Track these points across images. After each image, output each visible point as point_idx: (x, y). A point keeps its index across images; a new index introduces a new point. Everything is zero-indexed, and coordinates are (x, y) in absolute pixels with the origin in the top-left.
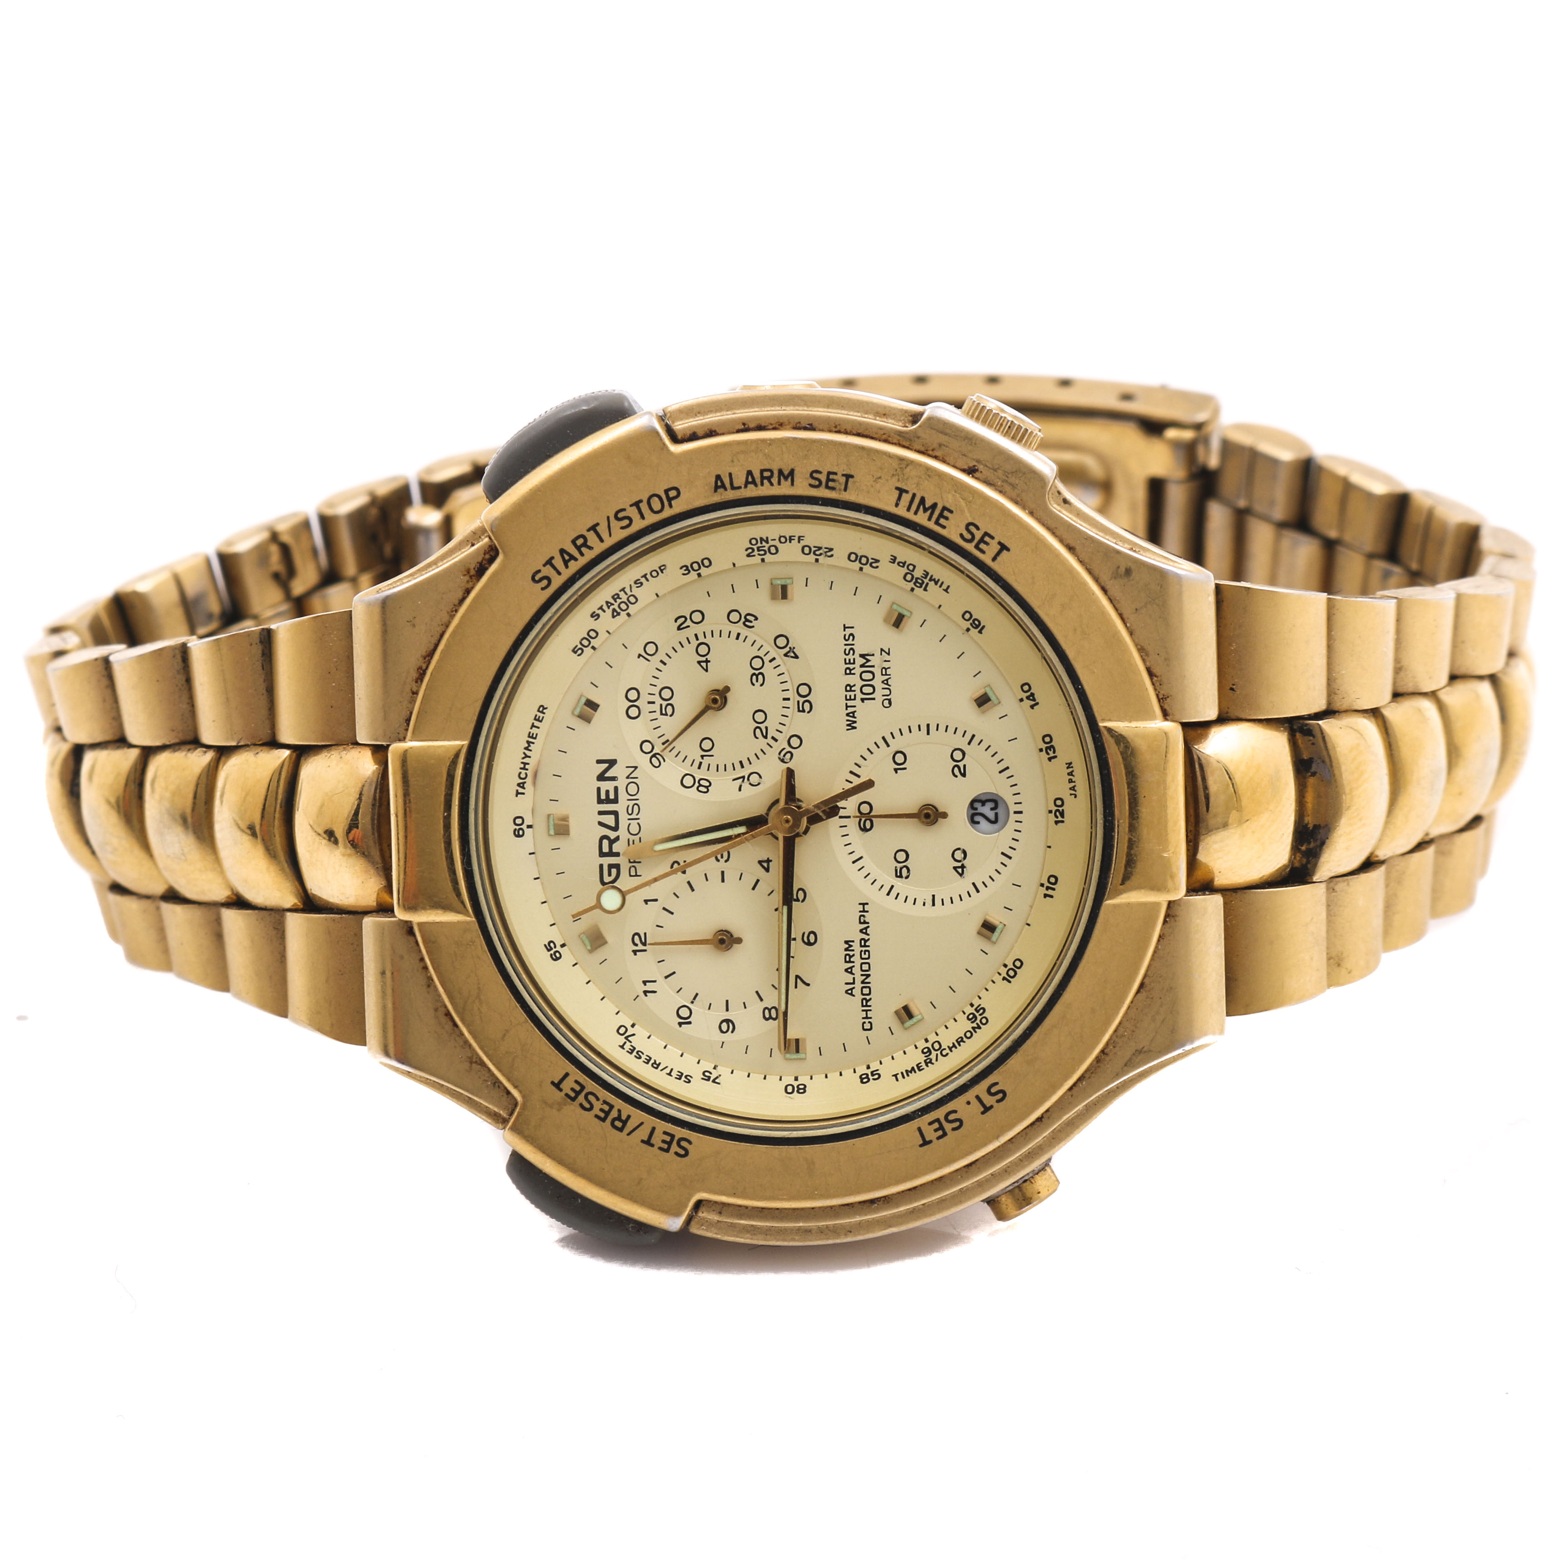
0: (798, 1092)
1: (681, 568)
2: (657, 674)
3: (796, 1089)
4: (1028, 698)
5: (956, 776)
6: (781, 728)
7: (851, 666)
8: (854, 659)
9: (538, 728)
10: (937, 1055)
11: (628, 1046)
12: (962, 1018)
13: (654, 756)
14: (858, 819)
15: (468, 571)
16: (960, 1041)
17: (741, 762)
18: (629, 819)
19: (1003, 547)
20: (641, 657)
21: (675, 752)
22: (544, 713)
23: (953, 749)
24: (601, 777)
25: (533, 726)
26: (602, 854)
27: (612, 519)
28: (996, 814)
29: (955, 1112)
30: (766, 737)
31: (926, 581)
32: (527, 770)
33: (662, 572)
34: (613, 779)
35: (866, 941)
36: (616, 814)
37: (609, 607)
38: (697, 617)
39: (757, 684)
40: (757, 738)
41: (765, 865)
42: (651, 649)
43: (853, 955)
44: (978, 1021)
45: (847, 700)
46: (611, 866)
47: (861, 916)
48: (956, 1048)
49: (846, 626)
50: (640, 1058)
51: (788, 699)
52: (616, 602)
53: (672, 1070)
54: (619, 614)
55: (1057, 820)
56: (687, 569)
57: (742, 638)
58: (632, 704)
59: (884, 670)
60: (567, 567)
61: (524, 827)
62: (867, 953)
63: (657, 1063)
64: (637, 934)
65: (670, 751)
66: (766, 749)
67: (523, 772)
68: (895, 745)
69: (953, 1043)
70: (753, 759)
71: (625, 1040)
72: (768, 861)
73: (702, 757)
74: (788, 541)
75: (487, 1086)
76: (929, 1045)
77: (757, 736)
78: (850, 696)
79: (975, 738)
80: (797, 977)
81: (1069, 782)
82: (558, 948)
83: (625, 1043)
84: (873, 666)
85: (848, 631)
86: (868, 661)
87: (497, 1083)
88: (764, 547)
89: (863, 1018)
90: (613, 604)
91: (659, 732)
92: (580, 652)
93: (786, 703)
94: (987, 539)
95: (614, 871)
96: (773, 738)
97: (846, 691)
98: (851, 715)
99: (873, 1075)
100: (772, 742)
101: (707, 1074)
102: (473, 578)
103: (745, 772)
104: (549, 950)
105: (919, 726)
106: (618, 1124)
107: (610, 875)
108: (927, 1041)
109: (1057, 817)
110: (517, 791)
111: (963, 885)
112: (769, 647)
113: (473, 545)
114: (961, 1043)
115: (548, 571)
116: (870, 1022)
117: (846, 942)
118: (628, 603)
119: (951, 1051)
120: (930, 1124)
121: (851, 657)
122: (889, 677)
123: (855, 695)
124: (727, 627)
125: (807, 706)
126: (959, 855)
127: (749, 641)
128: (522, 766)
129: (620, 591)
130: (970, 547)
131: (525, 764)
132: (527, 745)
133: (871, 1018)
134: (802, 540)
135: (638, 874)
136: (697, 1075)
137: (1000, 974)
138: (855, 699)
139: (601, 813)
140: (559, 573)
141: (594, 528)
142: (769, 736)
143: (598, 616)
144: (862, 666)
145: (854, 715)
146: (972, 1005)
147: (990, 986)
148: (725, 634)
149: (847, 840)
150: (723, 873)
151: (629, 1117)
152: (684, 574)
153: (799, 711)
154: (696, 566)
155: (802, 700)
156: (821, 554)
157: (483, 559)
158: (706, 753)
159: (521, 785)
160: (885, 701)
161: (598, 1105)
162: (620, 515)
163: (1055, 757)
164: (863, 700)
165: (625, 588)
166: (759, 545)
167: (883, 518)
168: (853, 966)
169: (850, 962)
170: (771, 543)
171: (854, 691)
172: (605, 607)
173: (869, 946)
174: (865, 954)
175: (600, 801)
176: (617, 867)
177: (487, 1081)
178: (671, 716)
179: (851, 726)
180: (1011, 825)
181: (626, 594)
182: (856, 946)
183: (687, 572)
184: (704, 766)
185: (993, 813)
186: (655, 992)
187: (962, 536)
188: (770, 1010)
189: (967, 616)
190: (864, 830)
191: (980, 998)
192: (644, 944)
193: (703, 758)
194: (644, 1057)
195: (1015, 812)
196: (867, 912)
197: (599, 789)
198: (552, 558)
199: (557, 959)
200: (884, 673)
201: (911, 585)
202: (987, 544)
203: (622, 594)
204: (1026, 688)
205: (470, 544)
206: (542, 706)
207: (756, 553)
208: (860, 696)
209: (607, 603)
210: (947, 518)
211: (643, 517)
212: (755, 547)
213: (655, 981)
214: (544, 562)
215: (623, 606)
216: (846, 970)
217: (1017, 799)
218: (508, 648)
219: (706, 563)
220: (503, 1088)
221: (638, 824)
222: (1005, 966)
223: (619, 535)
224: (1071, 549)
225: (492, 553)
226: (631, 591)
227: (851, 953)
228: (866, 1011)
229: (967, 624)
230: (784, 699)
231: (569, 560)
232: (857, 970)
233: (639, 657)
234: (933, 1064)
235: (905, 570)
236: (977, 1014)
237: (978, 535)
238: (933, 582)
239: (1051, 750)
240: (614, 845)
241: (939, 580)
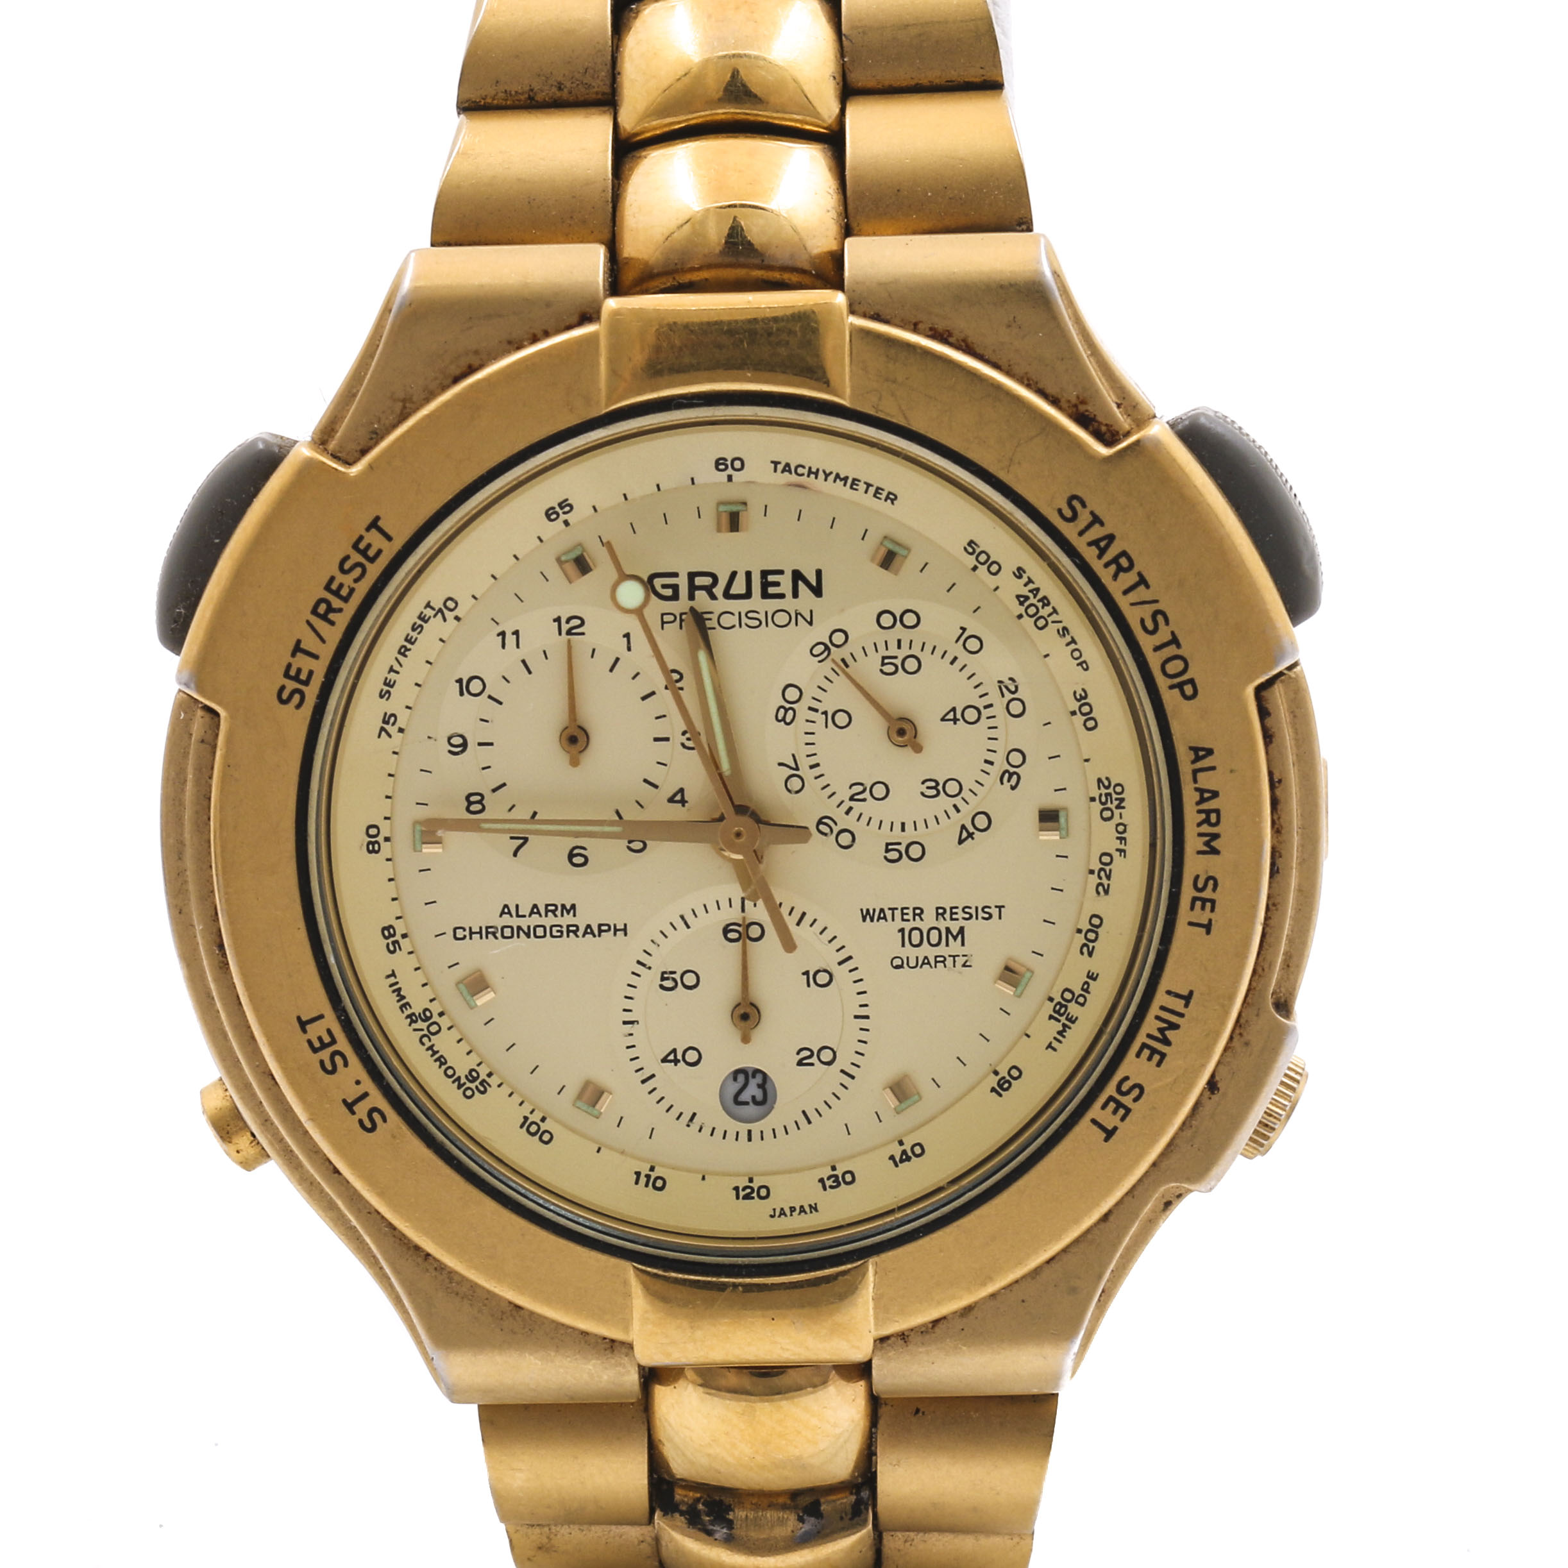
0: (369, 843)
1: (1084, 690)
2: (939, 653)
3: (373, 840)
4: (904, 1152)
5: (798, 1053)
6: (865, 819)
7: (947, 916)
8: (957, 919)
9: (866, 492)
10: (422, 1030)
11: (429, 612)
12: (472, 1062)
13: (827, 648)
14: (741, 923)
15: (1083, 402)
16: (441, 1061)
17: (817, 765)
18: (740, 613)
19: (1109, 1134)
20: (961, 631)
21: (832, 676)
22: (886, 500)
23: (835, 1049)
24: (797, 576)
25: (869, 485)
26: (692, 576)
27: (1155, 607)
28: (747, 1103)
29: (346, 1064)
30: (852, 799)
31: (1063, 1019)
32: (808, 476)
33: (1078, 665)
34: (795, 594)
35: (575, 932)
36: (748, 595)
37: (1030, 591)
38: (1016, 708)
39: (923, 788)
40: (850, 787)
41: (678, 798)
42: (973, 644)
43: (556, 916)
44: (468, 1085)
45: (903, 909)
46: (675, 588)
47: (609, 926)
48: (432, 1056)
49: (1002, 909)
50: (413, 629)
51: (903, 830)
52: (1039, 601)
53: (397, 672)
54: (1021, 603)
55: (740, 1189)
56: (1082, 698)
57: (987, 767)
58: (898, 618)
59: (942, 959)
60: (1090, 544)
61: (730, 471)
62: (559, 934)
63: (407, 653)
64: (583, 623)
65: (833, 669)
66: (836, 800)
67: (806, 471)
68: (840, 972)
69: (438, 1052)
70: (822, 782)
71: (437, 609)
72: (683, 802)
73: (825, 713)
74: (1119, 835)
75: (373, 423)
76: (435, 1018)
77: (854, 787)
78: (907, 914)
79: (850, 1079)
80: (526, 840)
81: (791, 1208)
82: (563, 517)
83: (433, 609)
84: (947, 945)
85: (995, 912)
86: (955, 938)
87: (377, 437)
88: (1112, 803)
89: (470, 928)
90: (1035, 597)
91: (859, 654)
92: (970, 550)
93: (897, 827)
94: (1122, 1111)
95: (668, 592)
96: (851, 809)
97: (914, 909)
98: (882, 915)
99: (394, 943)
100: (845, 807)
101: (392, 719)
102: (1074, 410)
103: (804, 771)
104: (560, 505)
105: (866, 1005)
106: (322, 608)
107: (664, 586)
108: (441, 1014)
109: (744, 1189)
110: (779, 463)
111: (652, 1064)
112: (975, 804)
113: (1119, 406)
114: (438, 1063)
115: (1084, 518)
116: (465, 937)
117: (573, 907)
118: (1036, 617)
119: (428, 1049)
120: (329, 1032)
121: (961, 915)
122: (933, 965)
123: (908, 920)
124: (1001, 747)
125: (893, 855)
126: (692, 1056)
127: (983, 778)
128: (814, 470)
129: (1053, 608)
130: (1110, 1090)
131: (816, 474)
132: (842, 476)
133: (471, 938)
134: (1121, 855)
135: (665, 625)
136: (389, 706)
137: (532, 1112)
138: (903, 920)
139: (748, 575)
140: (1081, 533)
141: (1142, 581)
142: (853, 804)
143: (1020, 577)
144: (948, 930)
145: (882, 918)
146: (490, 1075)
147: (516, 1099)
148: (992, 745)
149: (712, 907)
150: (667, 739)
151: (332, 623)
152: (1075, 693)
153: (888, 844)
154: (1086, 709)
155: (902, 848)
156: (1100, 878)
157: (1100, 423)
158: (830, 718)
159: (787, 468)
160: (900, 960)
161: (348, 580)
162: (1160, 618)
163: (825, 1189)
164: (902, 930)
165: (1057, 613)
166: (1114, 796)
167: (1152, 973)
168: (540, 916)
169: (547, 911)
170: (1117, 812)
171: (914, 919)
172: (1031, 586)
173: (568, 936)
174: (558, 931)
175: (765, 574)
176: (675, 597)
177: (379, 422)
178: (881, 671)
179: (867, 915)
180: (733, 1126)
181: (1049, 615)
182: (568, 919)
183: (1078, 697)
184: (812, 715)
185: (749, 1099)
186: (503, 646)
187: (1126, 1078)
188: (480, 802)
189: (1015, 1073)
190: (726, 931)
191: (499, 1086)
192: (569, 633)
193: (823, 713)
194: (414, 634)
195: (750, 1132)
196: (615, 934)
197: (781, 572)
198: (1102, 524)
199: (548, 515)
200: (938, 959)
201: (1058, 999)
202: (1115, 1112)
203: (1048, 609)
204: (918, 1150)
205: (1119, 402)
206: (896, 497)
207: (1104, 791)
208: (907, 926)
209: (1038, 590)
210: (1150, 1059)
211: (1157, 649)
212: (1111, 790)
213: (518, 646)
214: (1097, 512)
215: (1032, 611)
216: (535, 906)
217: (768, 1134)
218: (979, 463)
219: (1091, 724)
220: (370, 444)
221: (733, 626)
222: (543, 1119)
223: (1133, 617)
224: (1106, 1217)
225: (1108, 436)
226: (1053, 622)
227: (558, 913)
228: (480, 933)
229: (1003, 1073)
230: (903, 824)
231: (1098, 547)
232: (535, 920)
233: (962, 628)
234: (410, 1025)
235: (1078, 991)
236: (477, 1083)
237: (1127, 1100)
238: (1061, 1029)
239: (834, 1182)
240: (704, 592)
241: (1064, 1037)
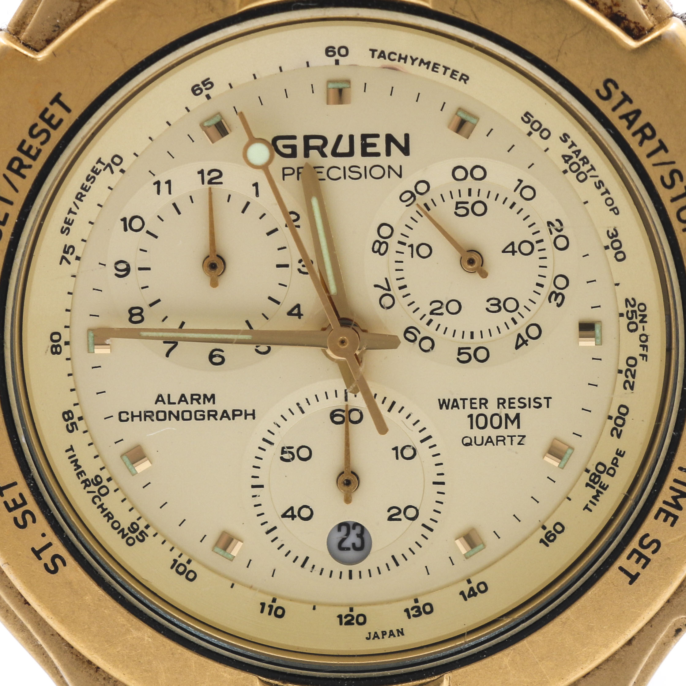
0: (53, 346)
1: (615, 230)
2: (501, 199)
3: (56, 344)
4: (472, 589)
5: (389, 511)
6: (442, 329)
7: (507, 405)
8: (514, 408)
9: (444, 74)
10: (94, 492)
11: (100, 167)
12: (133, 517)
13: (413, 195)
14: (344, 409)
15: (617, 5)
16: (109, 516)
17: (405, 286)
18: (344, 168)
19: (633, 578)
20: (519, 182)
21: (417, 217)
22: (460, 80)
23: (418, 508)
24: (390, 139)
25: (446, 68)
26: (307, 138)
27: (672, 167)
28: (348, 549)
29: (34, 521)
30: (432, 313)
31: (597, 486)
32: (399, 61)
33: (611, 210)
34: (388, 153)
35: (214, 416)
36: (351, 153)
37: (574, 152)
38: (561, 242)
39: (488, 305)
40: (431, 304)
41: (296, 311)
42: (528, 193)
43: (199, 403)
44: (130, 535)
45: (471, 399)
46: (294, 147)
47: (241, 411)
48: (102, 512)
49: (550, 400)
50: (88, 180)
51: (472, 337)
52: (580, 160)
53: (75, 214)
54: (566, 162)
55: (343, 617)
56: (613, 236)
57: (538, 289)
58: (469, 172)
59: (502, 438)
60: (621, 117)
61: (337, 57)
62: (202, 417)
63: (82, 198)
64: (221, 175)
65: (417, 212)
66: (419, 314)
67: (397, 57)
68: (423, 449)
69: (107, 509)
70: (409, 299)
71: (106, 164)
72: (299, 315)
73: (411, 246)
74: (643, 344)
75: (55, 19)
76: (105, 483)
77: (433, 304)
78: (475, 403)
79: (429, 531)
80: (176, 344)
81: (382, 632)
82: (205, 92)
83: (104, 164)
84: (506, 428)
85: (544, 402)
86: (512, 422)
87: (59, 30)
88: (636, 318)
89: (132, 412)
90: (577, 157)
91: (438, 200)
92: (526, 119)
93: (467, 335)
94: (643, 561)
95: (288, 151)
96: (431, 321)
97: (481, 399)
98: (455, 404)
99: (72, 424)
100: (426, 319)
101: (71, 250)
102: (609, 11)
103: (395, 291)
104: (203, 83)
105: (443, 474)
106: (16, 165)
107: (285, 146)
108: (109, 480)
109: (346, 617)
110: (376, 50)
111: (274, 519)
112: (529, 318)
113: (644, 7)
114: (107, 518)
115: (617, 97)
116: (128, 419)
117: (213, 396)
118: (578, 172)
119: (98, 507)
120: (21, 495)
121: (517, 404)
122: (495, 444)
123: (476, 408)
124: (550, 274)
125: (464, 357)
126: (305, 513)
127: (535, 297)
128: (403, 56)
129: (591, 165)
130: (634, 544)
131: (405, 59)
132: (425, 61)
133: (132, 420)
134: (643, 359)
135: (285, 177)
136: (68, 240)
137: (180, 556)
138: (472, 408)
139: (351, 137)
140: (614, 109)
141: (662, 147)
142: (432, 317)
143: (565, 141)
144: (507, 416)
145: (455, 407)
146: (147, 527)
147: (168, 546)
148: (543, 271)
149: (322, 397)
150: (287, 266)
151: (24, 177)
152: (608, 232)
153: (460, 349)
154: (616, 245)
155: (471, 352)
156: (627, 377)
157: (630, 21)
158: (415, 250)
159: (382, 55)
160: (469, 439)
161: (36, 143)
162: (676, 176)
163: (409, 617)
164: (471, 416)
165: (595, 170)
166: (639, 313)
167: (668, 453)
168: (187, 403)
169: (192, 399)
170: (640, 325)
171: (480, 408)
172: (574, 148)
173: (209, 419)
174: (201, 415)
175: (364, 137)
176: (294, 155)
177: (61, 18)
178: (456, 213)
179: (443, 404)
180: (338, 567)
181: (588, 171)
182: (208, 406)
183: (611, 235)
184: (401, 248)
185: (351, 546)
186: (158, 192)
187: (647, 535)
188: (140, 314)
189: (559, 528)
190: (333, 415)
191: (155, 536)
192: (210, 182)
193: (409, 246)
194: (88, 184)
195: (350, 572)
196: (246, 418)
197: (377, 136)
198: (631, 102)
199: (194, 91)
200: (499, 439)
201: (593, 470)
202: (638, 561)
203: (588, 167)
204: (482, 587)
205: (645, 4)
206: (468, 78)
207: (630, 309)
208: (475, 413)
209: (579, 151)
210: (665, 520)
211: (673, 200)
212: (636, 308)
213: (170, 193)
214: (627, 92)
215: (575, 167)
216: (183, 396)
217: (365, 574)
218: (534, 53)
219: (620, 256)
220: (53, 35)
221: (340, 178)
222: (189, 562)
223: (655, 174)
224: (629, 642)
225: (636, 31)
226: (591, 176)
227: (201, 401)
228: (140, 416)
229: (550, 528)
230: (472, 333)
231: (628, 120)
232: (183, 406)
233: (519, 180)
234: (85, 488)
235: (609, 465)
236: (137, 533)
237: (647, 552)
238: (595, 494)
239: (416, 612)
240: (316, 151)
241: (598, 500)
